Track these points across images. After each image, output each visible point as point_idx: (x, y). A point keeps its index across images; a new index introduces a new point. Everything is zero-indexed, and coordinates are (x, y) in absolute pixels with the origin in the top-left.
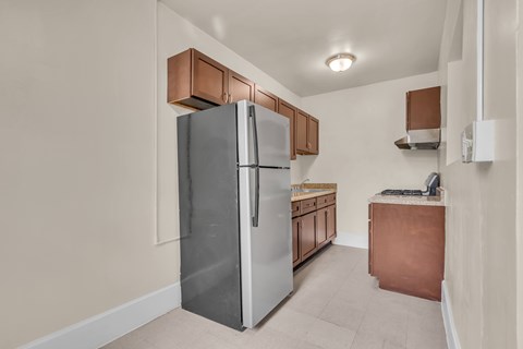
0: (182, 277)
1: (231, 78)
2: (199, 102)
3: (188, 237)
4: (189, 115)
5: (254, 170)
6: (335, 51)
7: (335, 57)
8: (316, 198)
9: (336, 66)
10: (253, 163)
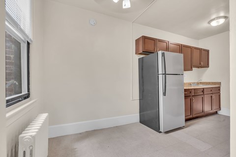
0: (140, 112)
1: (157, 42)
2: (146, 52)
3: (142, 99)
4: (143, 58)
5: (164, 76)
6: (214, 17)
7: (214, 20)
8: (203, 89)
9: (214, 24)
10: (164, 73)
